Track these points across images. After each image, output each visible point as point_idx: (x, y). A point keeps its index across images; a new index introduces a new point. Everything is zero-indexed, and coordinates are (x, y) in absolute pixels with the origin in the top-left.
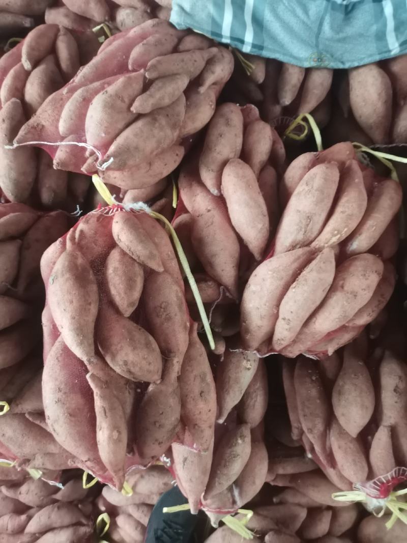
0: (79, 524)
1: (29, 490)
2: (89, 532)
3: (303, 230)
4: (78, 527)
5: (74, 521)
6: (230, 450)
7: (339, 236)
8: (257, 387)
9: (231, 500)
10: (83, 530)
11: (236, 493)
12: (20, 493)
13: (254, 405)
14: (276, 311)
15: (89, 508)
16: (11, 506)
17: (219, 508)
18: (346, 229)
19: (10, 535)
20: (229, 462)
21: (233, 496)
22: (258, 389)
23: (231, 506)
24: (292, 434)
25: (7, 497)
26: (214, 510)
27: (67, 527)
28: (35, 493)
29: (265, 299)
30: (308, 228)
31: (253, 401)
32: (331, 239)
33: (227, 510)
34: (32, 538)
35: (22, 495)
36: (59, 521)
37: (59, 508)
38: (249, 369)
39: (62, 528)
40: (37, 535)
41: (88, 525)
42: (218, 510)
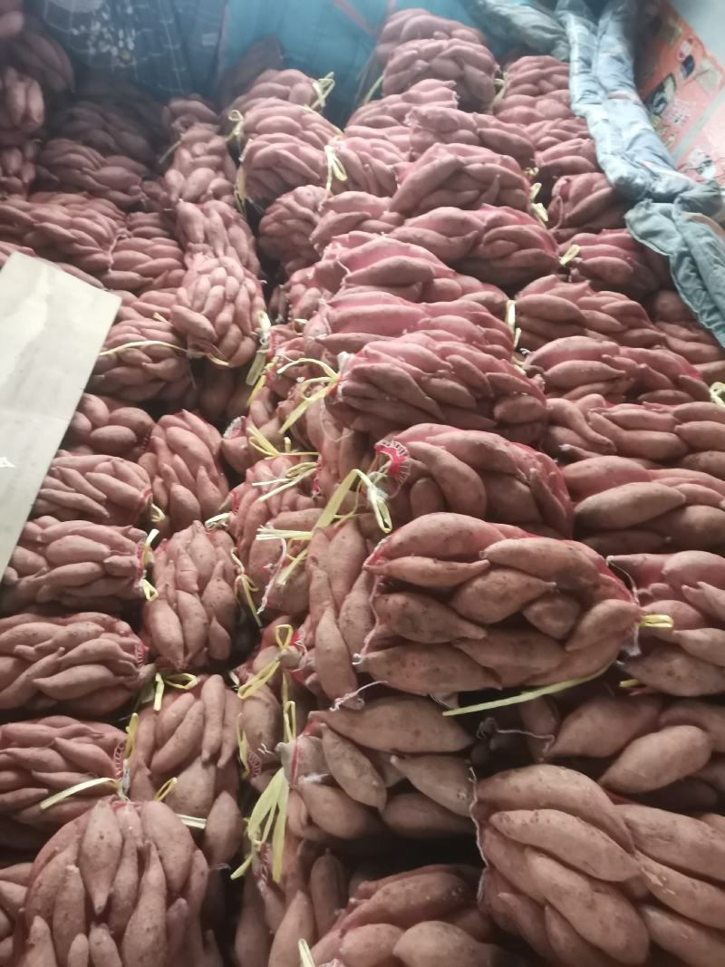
2: (178, 664)
3: (653, 832)
4: (184, 650)
5: (190, 644)
7: (660, 884)
10: (180, 656)
12: (218, 579)
14: (541, 804)
15: (201, 662)
16: (205, 573)
18: (673, 893)
19: (175, 575)
25: (213, 567)
27: (184, 638)
28: (219, 596)
29: (555, 786)
30: (658, 839)
32: (653, 873)
34: (172, 601)
35: (216, 582)
36: (192, 626)
39: (183, 631)
40: (175, 605)
41: (184, 662)
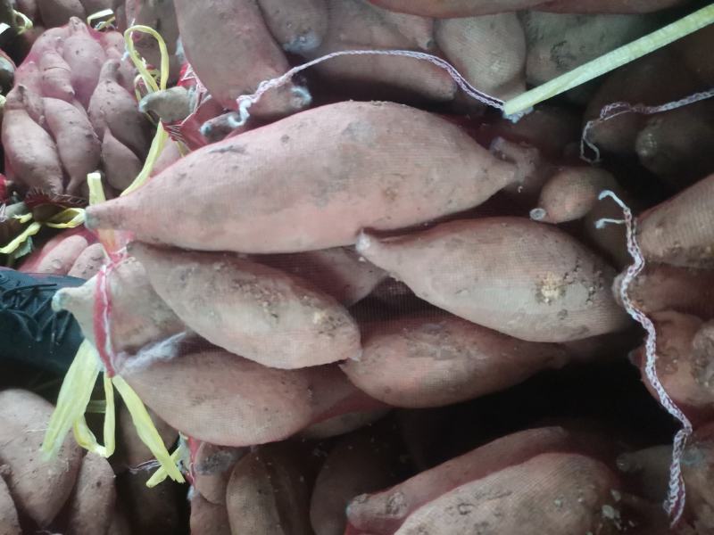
0: (66, 178)
1: (113, 93)
4: (61, 176)
5: (69, 166)
6: (288, 288)
8: (473, 352)
9: (136, 340)
10: (56, 183)
11: (161, 350)
12: (108, 82)
13: (419, 354)
17: (110, 303)
20: (253, 292)
21: (150, 343)
22: (469, 356)
23: (121, 343)
24: (364, 497)
25: (99, 67)
26: (103, 288)
27: (60, 159)
28: (110, 100)
31: (432, 348)
33: (107, 329)
34: (35, 111)
35: (105, 86)
36: (67, 140)
37: (89, 137)
38: (540, 297)
39: (57, 150)
40: (42, 118)
41: (65, 191)
42: (106, 302)
